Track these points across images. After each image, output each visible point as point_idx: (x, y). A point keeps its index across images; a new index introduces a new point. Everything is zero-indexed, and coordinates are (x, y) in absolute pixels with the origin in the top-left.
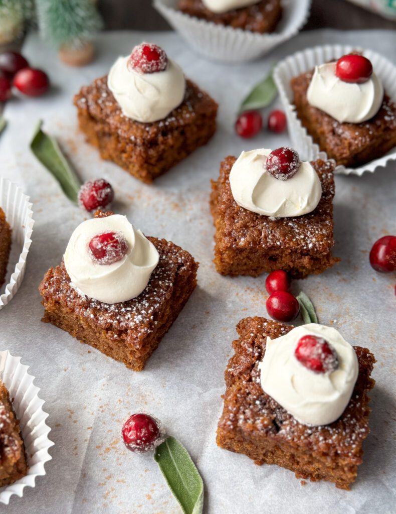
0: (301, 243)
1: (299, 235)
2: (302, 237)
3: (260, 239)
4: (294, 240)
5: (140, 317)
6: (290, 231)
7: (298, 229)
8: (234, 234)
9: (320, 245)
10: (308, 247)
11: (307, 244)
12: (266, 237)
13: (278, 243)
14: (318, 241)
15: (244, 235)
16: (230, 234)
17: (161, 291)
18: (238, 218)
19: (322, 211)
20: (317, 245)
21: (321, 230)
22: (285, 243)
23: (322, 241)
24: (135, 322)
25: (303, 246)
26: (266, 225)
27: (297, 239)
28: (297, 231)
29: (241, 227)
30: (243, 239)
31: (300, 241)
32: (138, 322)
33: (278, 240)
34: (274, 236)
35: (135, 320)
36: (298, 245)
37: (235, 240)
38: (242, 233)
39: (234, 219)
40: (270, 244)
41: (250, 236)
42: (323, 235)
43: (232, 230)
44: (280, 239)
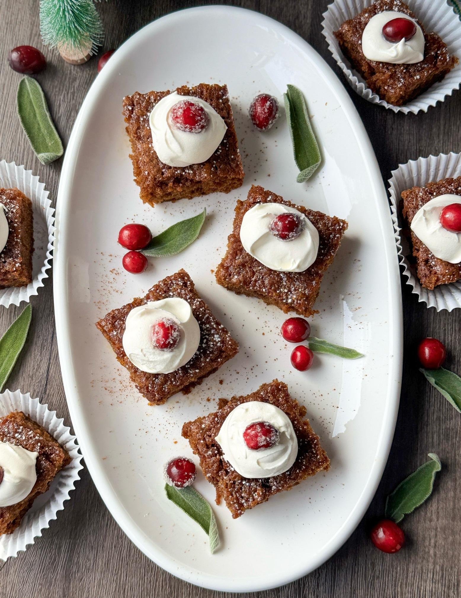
0: (283, 296)
1: (285, 288)
2: (286, 291)
3: (251, 281)
4: (278, 292)
5: (216, 336)
6: (278, 281)
7: (286, 282)
8: (231, 269)
9: (297, 303)
10: (287, 301)
11: (287, 298)
12: (256, 281)
13: (264, 290)
14: (297, 299)
15: (239, 273)
16: (228, 268)
17: (201, 309)
18: (241, 255)
19: (315, 270)
20: (295, 302)
21: (305, 289)
22: (269, 293)
23: (300, 300)
24: (219, 341)
25: (283, 299)
26: (260, 269)
27: (281, 291)
28: (284, 283)
29: (239, 265)
30: (236, 277)
31: (283, 294)
32: (219, 339)
33: (265, 287)
34: (263, 282)
35: (217, 341)
36: (280, 296)
37: (230, 275)
38: (238, 271)
39: (237, 255)
40: (257, 289)
41: (243, 276)
42: (305, 294)
43: (231, 265)
44: (267, 287)
